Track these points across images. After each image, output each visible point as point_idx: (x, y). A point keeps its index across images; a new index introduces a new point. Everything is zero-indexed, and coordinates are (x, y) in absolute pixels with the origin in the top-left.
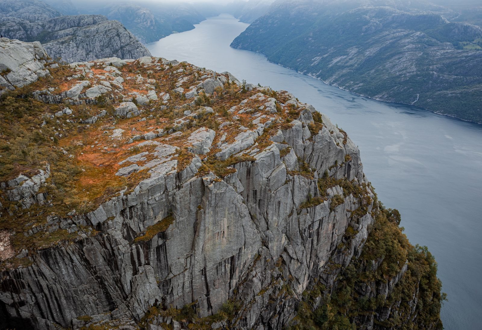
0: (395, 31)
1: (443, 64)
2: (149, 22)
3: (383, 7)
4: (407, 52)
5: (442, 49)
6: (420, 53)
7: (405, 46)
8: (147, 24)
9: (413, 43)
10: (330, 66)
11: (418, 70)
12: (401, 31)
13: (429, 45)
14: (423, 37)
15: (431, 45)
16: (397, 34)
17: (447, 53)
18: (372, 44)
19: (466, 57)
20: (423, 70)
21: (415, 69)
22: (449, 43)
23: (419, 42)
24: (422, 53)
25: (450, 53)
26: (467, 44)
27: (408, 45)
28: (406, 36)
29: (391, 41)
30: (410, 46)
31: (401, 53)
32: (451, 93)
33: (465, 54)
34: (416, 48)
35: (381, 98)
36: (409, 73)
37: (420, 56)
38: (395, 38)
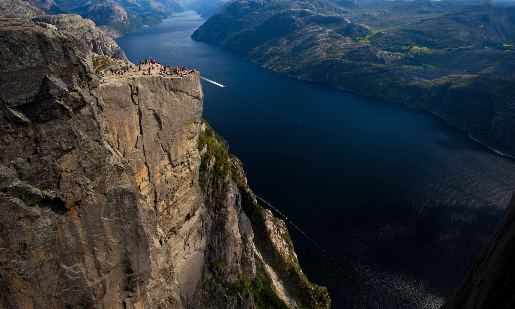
0: (313, 27)
1: (344, 53)
2: (122, 18)
3: (305, 10)
4: (321, 43)
5: (344, 42)
6: (329, 45)
7: (320, 39)
8: (120, 19)
9: (325, 37)
10: (268, 53)
11: (327, 57)
12: (318, 28)
13: (336, 39)
14: (332, 33)
15: (338, 38)
16: (315, 30)
17: (347, 45)
18: (297, 37)
19: (359, 48)
20: (330, 57)
21: (325, 56)
22: (349, 38)
23: (330, 36)
24: (331, 45)
25: (349, 45)
26: (361, 39)
27: (322, 38)
28: (321, 31)
29: (310, 35)
30: (324, 39)
31: (316, 44)
32: (349, 74)
33: (359, 46)
34: (327, 40)
35: (302, 77)
36: (321, 59)
37: (330, 47)
38: (313, 33)
